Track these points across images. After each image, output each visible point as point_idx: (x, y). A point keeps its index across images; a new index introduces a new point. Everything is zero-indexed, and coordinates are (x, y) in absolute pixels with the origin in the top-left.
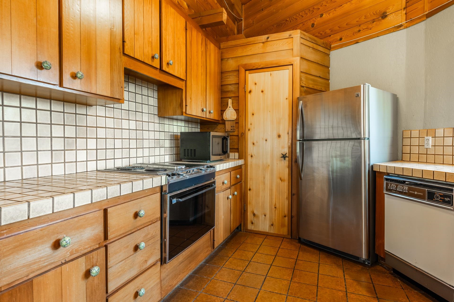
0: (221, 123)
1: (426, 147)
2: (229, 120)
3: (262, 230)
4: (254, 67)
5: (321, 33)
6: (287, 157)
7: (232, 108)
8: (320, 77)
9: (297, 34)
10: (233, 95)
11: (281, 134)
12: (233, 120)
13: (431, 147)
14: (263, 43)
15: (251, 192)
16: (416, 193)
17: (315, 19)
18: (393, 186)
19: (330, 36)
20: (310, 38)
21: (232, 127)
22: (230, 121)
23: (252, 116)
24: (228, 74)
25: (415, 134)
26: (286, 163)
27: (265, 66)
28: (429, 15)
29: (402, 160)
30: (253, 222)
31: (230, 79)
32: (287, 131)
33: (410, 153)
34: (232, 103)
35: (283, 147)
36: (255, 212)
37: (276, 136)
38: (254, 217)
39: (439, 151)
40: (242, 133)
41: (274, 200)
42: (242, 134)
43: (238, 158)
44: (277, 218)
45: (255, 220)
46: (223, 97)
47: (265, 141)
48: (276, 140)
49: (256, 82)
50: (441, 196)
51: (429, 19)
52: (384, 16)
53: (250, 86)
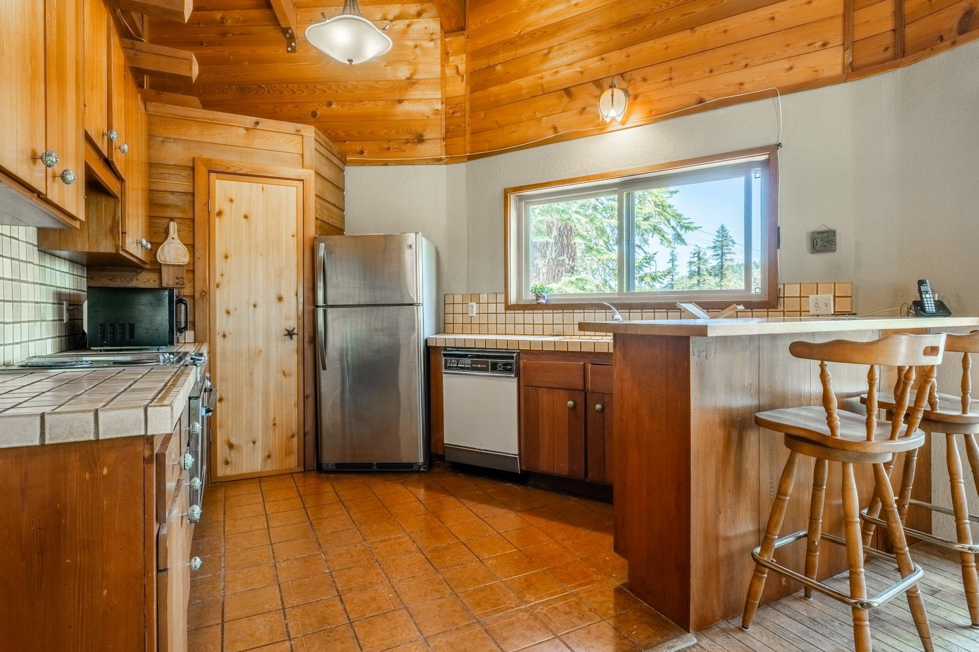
0: (148, 270)
1: (470, 315)
2: (172, 263)
3: (248, 471)
4: (228, 168)
5: (330, 131)
6: (295, 334)
7: (177, 240)
8: (334, 205)
9: (309, 132)
10: (179, 215)
11: (283, 294)
12: (180, 266)
13: (475, 315)
14: (247, 129)
15: (223, 403)
16: (479, 366)
17: (319, 105)
18: (453, 362)
19: (345, 142)
20: (325, 141)
21: (177, 278)
22: (174, 266)
23: (224, 259)
24: (166, 171)
25: (458, 299)
26: (292, 345)
27: (251, 172)
28: (471, 158)
29: (444, 332)
30: (229, 460)
31: (171, 182)
32: (295, 290)
33: (453, 323)
34: (179, 231)
35: (287, 318)
36: (233, 441)
37: (274, 298)
38: (230, 451)
39: (484, 319)
40: (203, 291)
41: (272, 412)
42: (204, 294)
43: (193, 341)
44: (277, 441)
45: (232, 455)
46: (153, 214)
47: (252, 308)
48: (275, 305)
49: (233, 198)
50: (503, 365)
51: (470, 162)
52: (420, 139)
53: (219, 202)
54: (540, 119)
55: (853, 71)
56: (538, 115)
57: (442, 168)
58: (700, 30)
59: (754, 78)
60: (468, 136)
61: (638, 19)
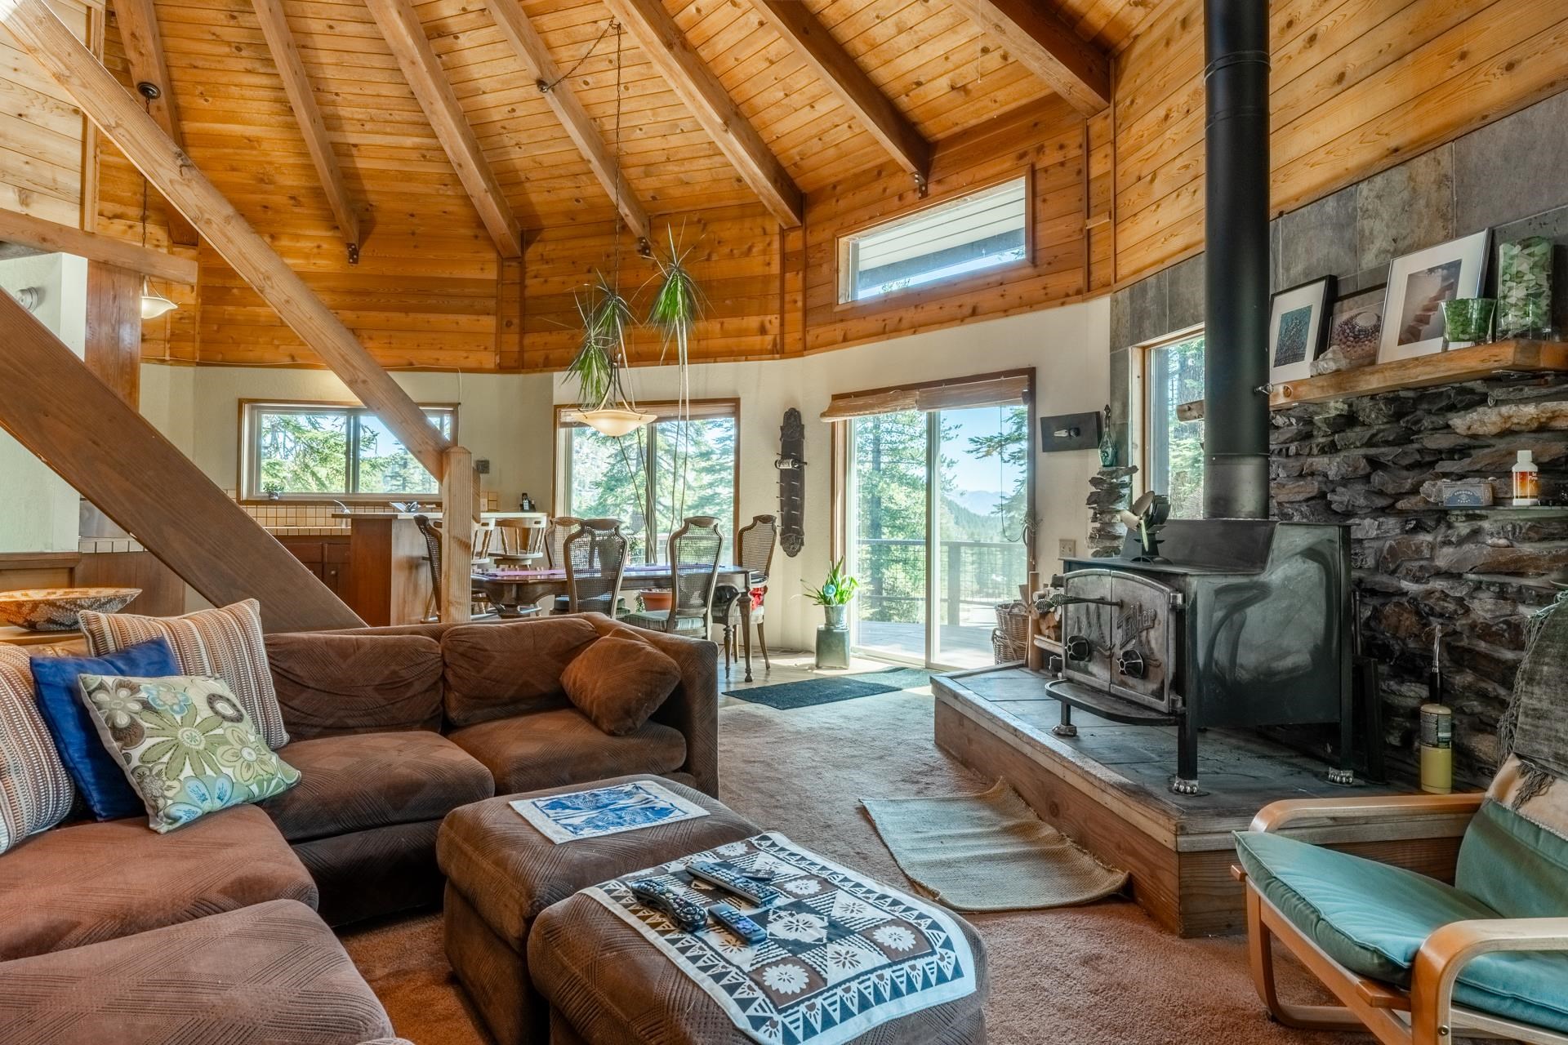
54: (278, 347)
55: (502, 369)
56: (276, 342)
57: (166, 368)
58: (412, 315)
59: (446, 357)
60: (197, 344)
61: (367, 293)
